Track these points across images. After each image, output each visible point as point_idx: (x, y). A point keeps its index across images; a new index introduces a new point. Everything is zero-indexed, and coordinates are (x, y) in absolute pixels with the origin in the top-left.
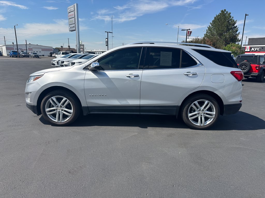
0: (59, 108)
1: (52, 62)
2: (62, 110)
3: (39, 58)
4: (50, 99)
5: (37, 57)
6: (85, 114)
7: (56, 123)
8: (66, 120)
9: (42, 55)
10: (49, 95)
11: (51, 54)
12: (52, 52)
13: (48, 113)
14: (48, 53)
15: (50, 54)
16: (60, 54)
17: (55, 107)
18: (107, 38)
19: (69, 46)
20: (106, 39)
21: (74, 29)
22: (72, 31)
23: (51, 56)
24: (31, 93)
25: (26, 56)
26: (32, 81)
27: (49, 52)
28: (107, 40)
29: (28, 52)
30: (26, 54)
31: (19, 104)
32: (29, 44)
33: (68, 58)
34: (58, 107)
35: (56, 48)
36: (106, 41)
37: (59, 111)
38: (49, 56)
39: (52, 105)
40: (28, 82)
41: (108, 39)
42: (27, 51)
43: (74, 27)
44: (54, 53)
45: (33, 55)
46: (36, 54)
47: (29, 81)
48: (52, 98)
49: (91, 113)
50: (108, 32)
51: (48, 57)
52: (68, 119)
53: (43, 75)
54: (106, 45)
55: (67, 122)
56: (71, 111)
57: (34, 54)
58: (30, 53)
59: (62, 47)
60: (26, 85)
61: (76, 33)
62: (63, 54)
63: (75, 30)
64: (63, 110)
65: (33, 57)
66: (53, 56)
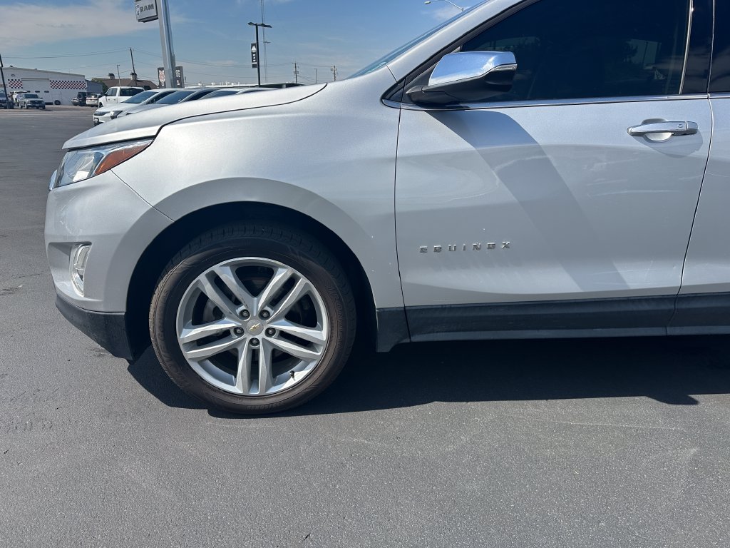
0: (253, 324)
1: (94, 116)
2: (270, 332)
3: (44, 109)
4: (202, 278)
5: (38, 105)
6: (384, 346)
7: (239, 402)
8: (291, 383)
9: (53, 101)
10: (198, 256)
11: (83, 96)
12: (85, 91)
13: (190, 354)
14: (73, 95)
15: (79, 96)
16: (113, 94)
17: (230, 317)
18: (255, 42)
19: (134, 74)
20: (253, 45)
21: (153, 13)
22: (145, 20)
23: (83, 104)
24: (88, 244)
25: (3, 105)
26: (82, 174)
27: (76, 92)
28: (254, 49)
29: (9, 90)
30: (5, 99)
31: (8, 285)
32: (9, 66)
33: (148, 103)
34: (244, 315)
35: (93, 81)
36: (253, 53)
37: (251, 341)
38: (75, 104)
39: (212, 308)
40: (57, 186)
41: (257, 45)
42: (5, 91)
43: (151, 7)
44: (89, 95)
45: (27, 100)
46: (36, 96)
47: (65, 179)
48: (216, 268)
49: (416, 338)
50: (257, 25)
51: (74, 107)
52: (299, 376)
53: (154, 137)
54: (254, 66)
55: (297, 391)
56: (320, 334)
57: (27, 97)
58: (15, 96)
59: (112, 75)
60: (46, 199)
61: (161, 27)
62: (123, 93)
63: (155, 18)
64: (274, 330)
65: (27, 108)
66: (87, 102)
